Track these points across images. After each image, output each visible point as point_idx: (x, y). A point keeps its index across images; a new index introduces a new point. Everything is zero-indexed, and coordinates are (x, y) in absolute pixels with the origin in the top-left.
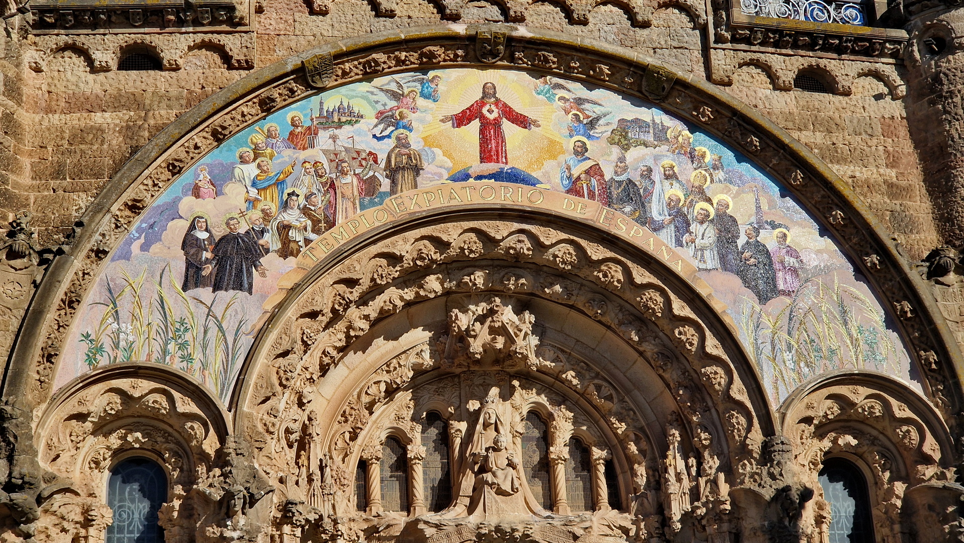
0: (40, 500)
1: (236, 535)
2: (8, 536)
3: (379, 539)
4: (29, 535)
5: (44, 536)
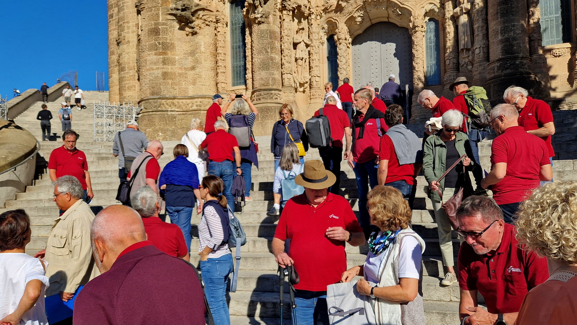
0: (193, 14)
1: (259, 16)
2: (187, 29)
3: (328, 12)
4: (193, 28)
5: (198, 27)
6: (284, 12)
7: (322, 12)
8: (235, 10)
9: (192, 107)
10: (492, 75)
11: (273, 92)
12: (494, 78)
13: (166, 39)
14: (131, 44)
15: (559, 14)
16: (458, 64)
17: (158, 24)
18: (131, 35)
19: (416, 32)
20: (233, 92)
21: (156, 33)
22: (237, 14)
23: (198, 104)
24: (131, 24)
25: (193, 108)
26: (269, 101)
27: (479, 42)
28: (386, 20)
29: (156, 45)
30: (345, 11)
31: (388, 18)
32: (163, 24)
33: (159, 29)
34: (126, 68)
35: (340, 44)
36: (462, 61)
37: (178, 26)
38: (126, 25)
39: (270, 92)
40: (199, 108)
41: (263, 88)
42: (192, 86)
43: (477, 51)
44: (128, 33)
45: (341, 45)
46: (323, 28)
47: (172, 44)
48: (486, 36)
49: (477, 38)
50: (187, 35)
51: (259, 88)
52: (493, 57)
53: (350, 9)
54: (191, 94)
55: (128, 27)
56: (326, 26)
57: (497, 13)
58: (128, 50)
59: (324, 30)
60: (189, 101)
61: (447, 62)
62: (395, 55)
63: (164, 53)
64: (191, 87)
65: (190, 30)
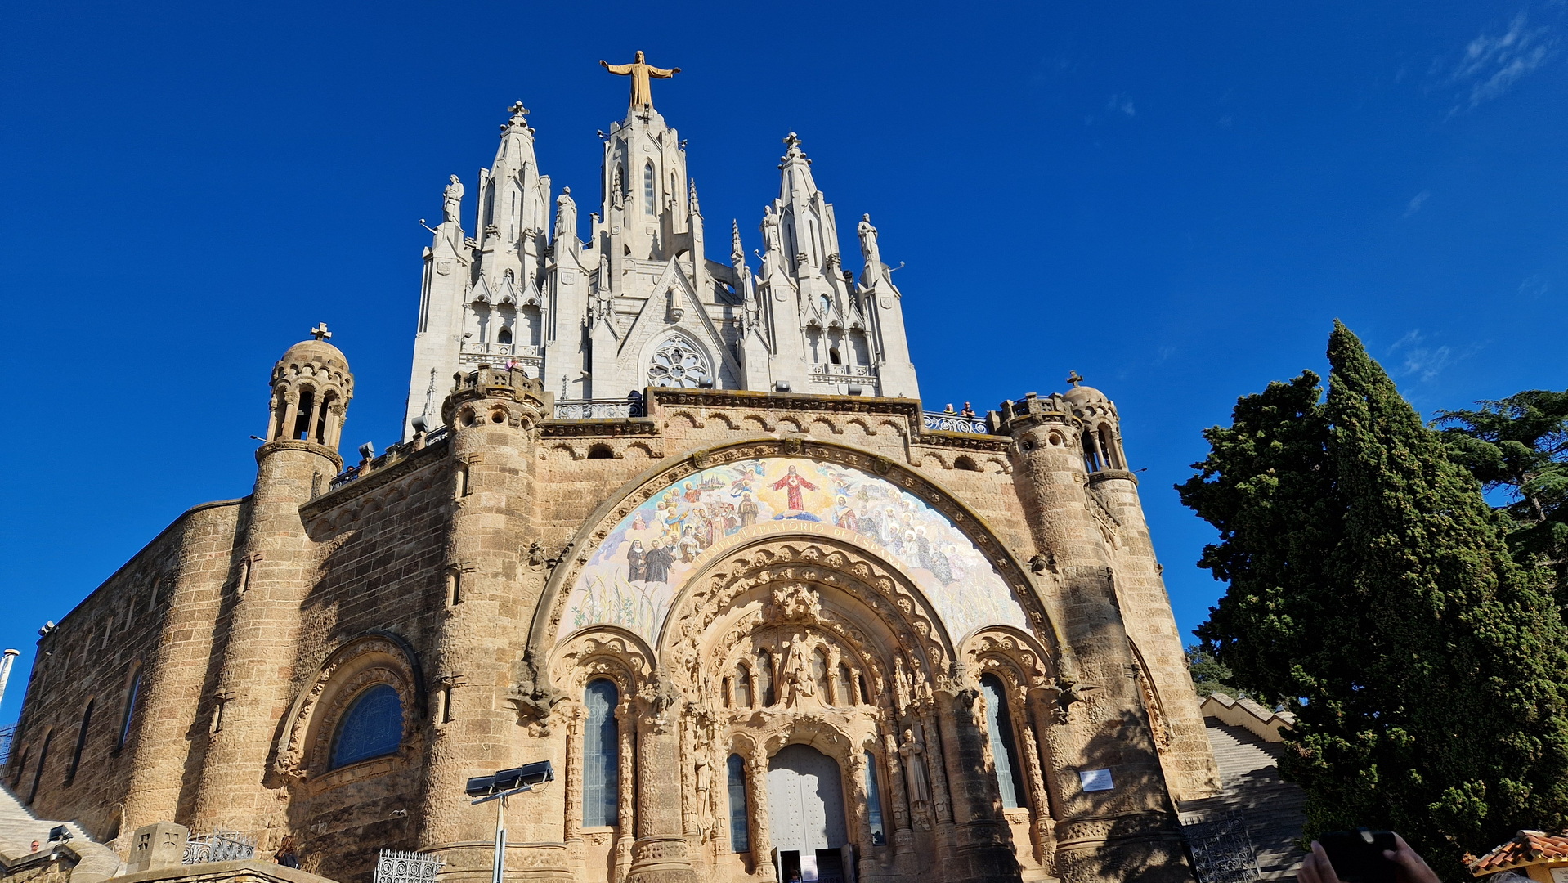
0: (552, 704)
1: (662, 722)
2: (533, 726)
3: (737, 723)
4: (544, 725)
5: (552, 726)
6: (688, 718)
7: (727, 721)
8: (592, 699)
9: (532, 864)
10: (965, 843)
11: (678, 843)
12: (965, 847)
13: (499, 740)
14: (260, 707)
15: (1009, 771)
16: (910, 819)
17: (488, 713)
18: (264, 687)
19: (858, 769)
20: (589, 837)
21: (484, 729)
22: (596, 706)
23: (545, 857)
24: (268, 667)
25: (535, 865)
26: (676, 860)
27: (940, 798)
28: (808, 743)
29: (482, 749)
30: (768, 727)
31: (812, 741)
32: (497, 715)
33: (489, 721)
34: (238, 756)
35: (759, 772)
36: (916, 817)
37: (516, 718)
38: (256, 666)
39: (675, 843)
40: (547, 866)
41: (664, 836)
42: (533, 824)
43: (940, 808)
44: (259, 683)
45: (760, 775)
46: (727, 744)
47: (507, 749)
48: (948, 790)
49: (937, 790)
50: (531, 735)
51: (656, 836)
52: (959, 818)
53: (775, 726)
54: (529, 839)
55: (261, 673)
56: (731, 741)
57: (960, 765)
58: (252, 719)
59: (726, 747)
60: (526, 852)
61: (897, 816)
62: (818, 793)
63: (494, 763)
64: (530, 826)
65: (539, 729)
